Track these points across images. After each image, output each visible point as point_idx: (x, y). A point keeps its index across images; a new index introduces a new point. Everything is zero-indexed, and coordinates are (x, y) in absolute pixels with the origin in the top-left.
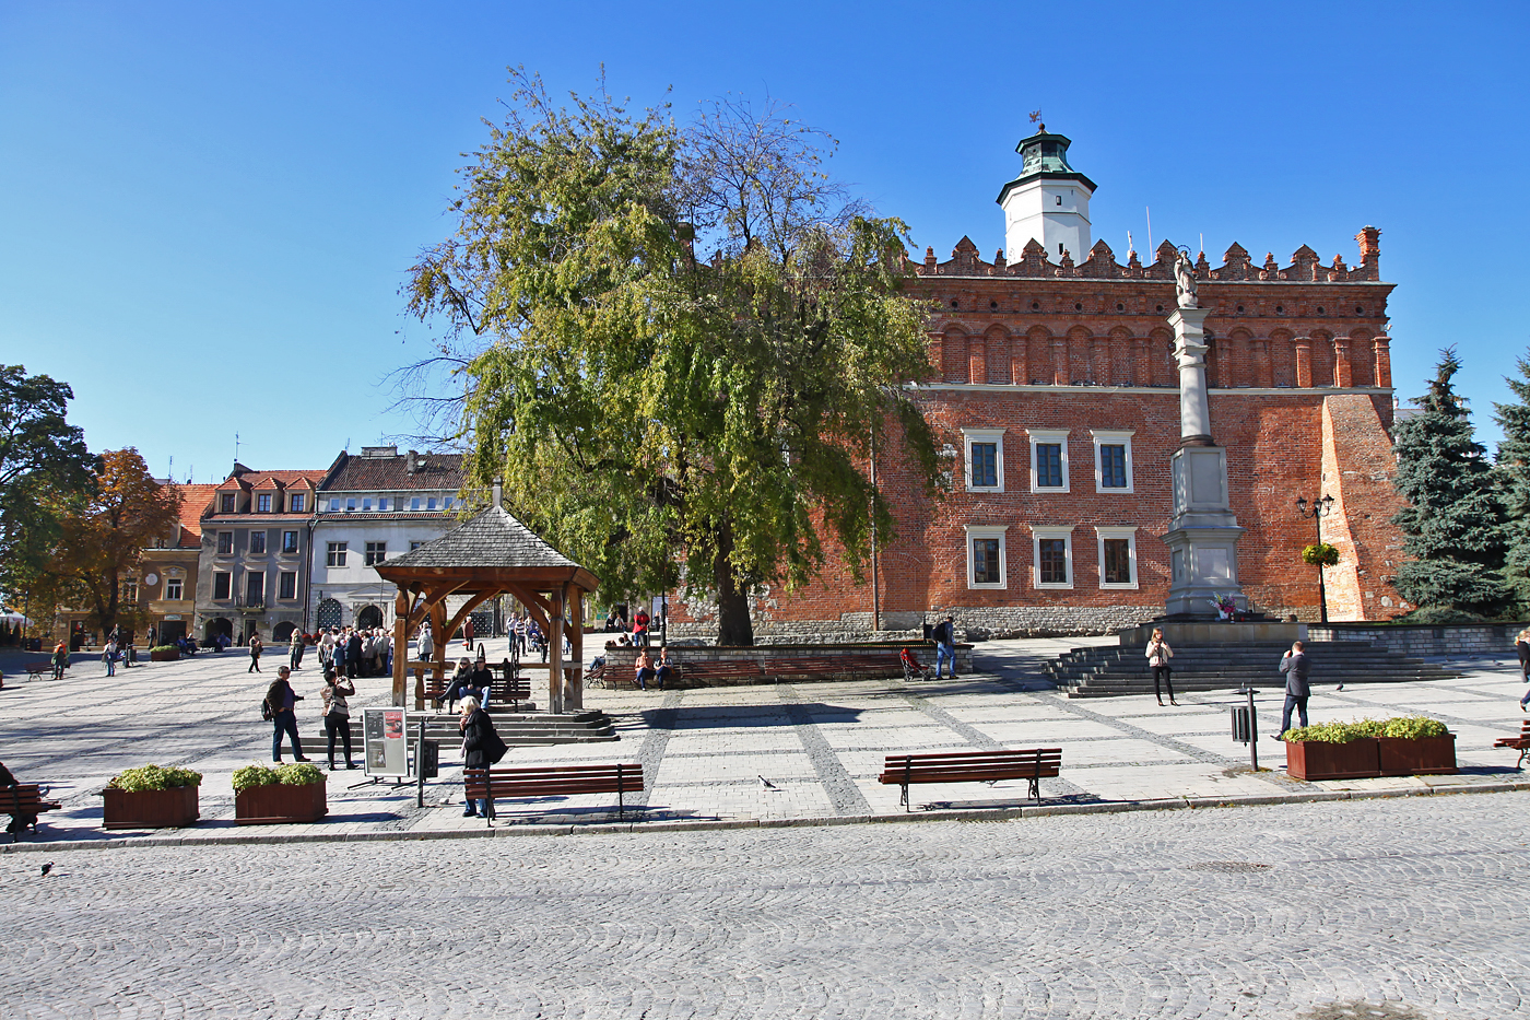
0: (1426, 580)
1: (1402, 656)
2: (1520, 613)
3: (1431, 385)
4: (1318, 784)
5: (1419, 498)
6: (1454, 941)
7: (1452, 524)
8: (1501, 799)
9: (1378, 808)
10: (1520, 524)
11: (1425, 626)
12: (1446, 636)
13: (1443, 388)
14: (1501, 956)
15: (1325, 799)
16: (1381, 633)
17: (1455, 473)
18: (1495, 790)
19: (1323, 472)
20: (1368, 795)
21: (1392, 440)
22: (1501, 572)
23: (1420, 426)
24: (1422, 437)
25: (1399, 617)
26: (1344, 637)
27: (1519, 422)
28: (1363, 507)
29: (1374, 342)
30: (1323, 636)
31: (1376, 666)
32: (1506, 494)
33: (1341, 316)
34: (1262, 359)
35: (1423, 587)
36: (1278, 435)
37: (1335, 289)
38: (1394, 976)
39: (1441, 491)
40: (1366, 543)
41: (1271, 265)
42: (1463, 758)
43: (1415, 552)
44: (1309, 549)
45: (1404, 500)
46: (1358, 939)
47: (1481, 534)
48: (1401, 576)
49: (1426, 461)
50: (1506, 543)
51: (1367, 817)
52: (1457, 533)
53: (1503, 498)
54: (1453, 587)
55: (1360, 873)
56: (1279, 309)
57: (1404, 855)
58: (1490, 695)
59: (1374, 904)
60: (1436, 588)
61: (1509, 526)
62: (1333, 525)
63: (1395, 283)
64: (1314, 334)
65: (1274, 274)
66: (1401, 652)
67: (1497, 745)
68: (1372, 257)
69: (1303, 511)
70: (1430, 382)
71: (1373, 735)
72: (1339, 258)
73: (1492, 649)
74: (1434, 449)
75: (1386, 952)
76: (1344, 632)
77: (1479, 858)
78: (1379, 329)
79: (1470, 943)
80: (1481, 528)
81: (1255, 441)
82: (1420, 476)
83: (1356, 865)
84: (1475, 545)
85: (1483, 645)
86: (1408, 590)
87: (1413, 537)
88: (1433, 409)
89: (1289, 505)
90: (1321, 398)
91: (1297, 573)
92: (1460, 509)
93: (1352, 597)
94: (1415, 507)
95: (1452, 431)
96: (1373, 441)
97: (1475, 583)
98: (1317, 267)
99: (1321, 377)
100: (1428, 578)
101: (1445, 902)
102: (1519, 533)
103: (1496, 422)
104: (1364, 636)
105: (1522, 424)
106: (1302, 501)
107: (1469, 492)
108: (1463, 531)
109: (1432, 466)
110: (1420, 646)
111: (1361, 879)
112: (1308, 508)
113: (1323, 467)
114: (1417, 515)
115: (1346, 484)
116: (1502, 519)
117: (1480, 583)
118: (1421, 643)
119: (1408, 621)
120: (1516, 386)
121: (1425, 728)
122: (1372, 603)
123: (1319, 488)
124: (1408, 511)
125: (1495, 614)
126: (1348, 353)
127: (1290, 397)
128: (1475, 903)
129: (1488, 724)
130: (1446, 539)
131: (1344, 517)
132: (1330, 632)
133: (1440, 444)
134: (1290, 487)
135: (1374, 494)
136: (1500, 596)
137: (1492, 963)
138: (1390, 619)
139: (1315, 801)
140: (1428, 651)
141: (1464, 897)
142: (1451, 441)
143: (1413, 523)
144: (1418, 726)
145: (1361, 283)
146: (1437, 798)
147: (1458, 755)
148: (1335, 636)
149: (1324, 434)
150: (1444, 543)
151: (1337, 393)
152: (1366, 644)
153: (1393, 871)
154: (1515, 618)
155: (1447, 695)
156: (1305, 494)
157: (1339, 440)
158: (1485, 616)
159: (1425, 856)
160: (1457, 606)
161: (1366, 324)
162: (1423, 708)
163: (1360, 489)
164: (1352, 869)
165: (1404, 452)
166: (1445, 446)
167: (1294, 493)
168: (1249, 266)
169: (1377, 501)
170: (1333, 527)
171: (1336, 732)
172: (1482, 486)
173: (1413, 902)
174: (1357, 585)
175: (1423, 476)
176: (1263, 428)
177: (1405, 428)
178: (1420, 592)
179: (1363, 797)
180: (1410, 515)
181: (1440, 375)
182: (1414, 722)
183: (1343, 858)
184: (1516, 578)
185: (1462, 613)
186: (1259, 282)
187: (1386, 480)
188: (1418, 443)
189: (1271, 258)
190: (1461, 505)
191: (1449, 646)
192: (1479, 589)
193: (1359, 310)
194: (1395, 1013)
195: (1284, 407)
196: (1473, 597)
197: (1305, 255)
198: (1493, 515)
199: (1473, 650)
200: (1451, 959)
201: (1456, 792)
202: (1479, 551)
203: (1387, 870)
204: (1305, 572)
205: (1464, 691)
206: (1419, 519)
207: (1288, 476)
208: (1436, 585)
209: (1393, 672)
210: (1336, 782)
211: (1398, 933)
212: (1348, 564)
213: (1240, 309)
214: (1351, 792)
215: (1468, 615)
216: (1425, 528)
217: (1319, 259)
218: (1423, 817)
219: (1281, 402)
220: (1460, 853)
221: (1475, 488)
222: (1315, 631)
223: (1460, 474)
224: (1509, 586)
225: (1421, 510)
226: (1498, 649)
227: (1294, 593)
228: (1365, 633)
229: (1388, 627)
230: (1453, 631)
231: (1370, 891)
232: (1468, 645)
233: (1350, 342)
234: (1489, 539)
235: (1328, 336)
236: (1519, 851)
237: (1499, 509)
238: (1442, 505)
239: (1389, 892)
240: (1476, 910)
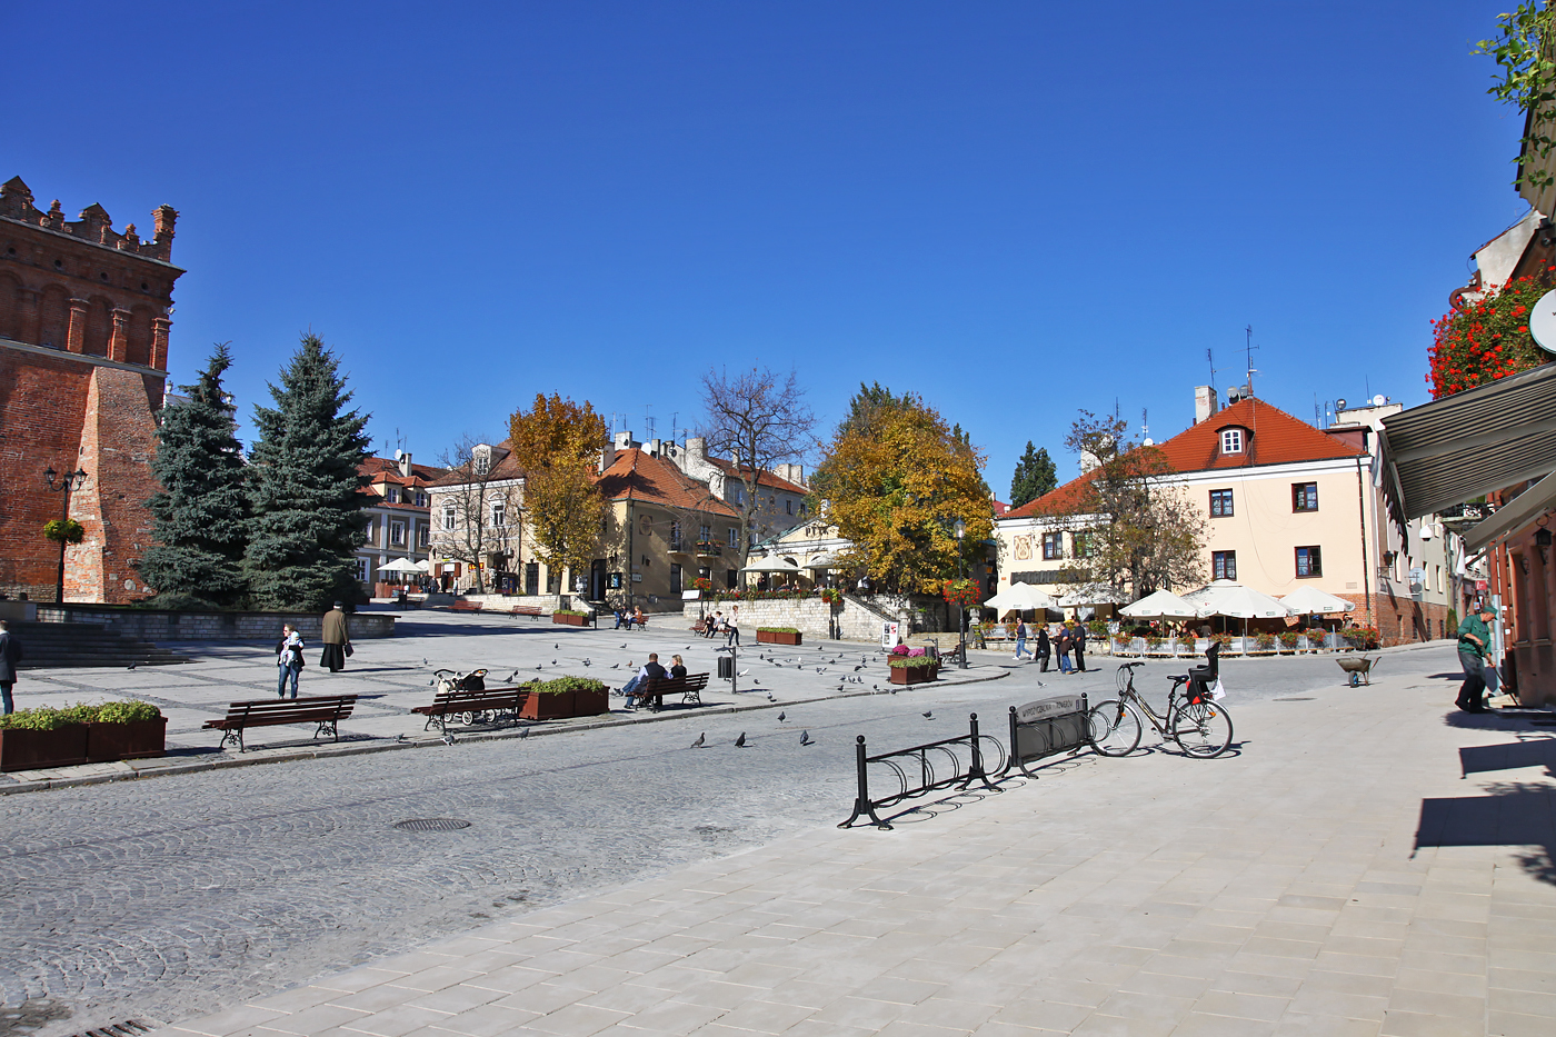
0: (170, 566)
1: (134, 640)
2: (251, 604)
3: (202, 376)
4: (15, 775)
5: (175, 484)
6: (118, 924)
7: (202, 514)
8: (200, 777)
9: (77, 796)
10: (261, 520)
11: (163, 612)
12: (181, 622)
13: (212, 381)
14: (159, 930)
15: (20, 790)
16: (118, 616)
17: (212, 465)
18: (196, 769)
19: (82, 445)
20: (70, 783)
21: (159, 423)
22: (240, 564)
23: (185, 414)
24: (186, 426)
25: (139, 601)
26: (78, 618)
27: (274, 426)
28: (119, 487)
29: (155, 323)
30: (56, 617)
31: (106, 650)
32: (254, 491)
33: (125, 288)
34: (30, 312)
35: (167, 573)
36: (36, 398)
37: (124, 258)
38: (44, 971)
39: (196, 481)
40: (117, 524)
41: (56, 215)
42: (172, 740)
43: (164, 537)
44: (52, 523)
45: (160, 485)
46: (14, 939)
47: (227, 526)
48: (147, 561)
49: (186, 449)
50: (247, 537)
51: (62, 807)
52: (206, 523)
53: (250, 494)
54: (195, 575)
55: (36, 867)
56: (58, 263)
57: (90, 842)
58: (211, 679)
59: (42, 898)
60: (178, 574)
61: (252, 521)
62: (85, 501)
63: (185, 269)
64: (93, 299)
65: (59, 224)
66: (136, 636)
67: (204, 727)
68: (166, 237)
69: (51, 483)
70: (201, 373)
71: (85, 720)
72: (133, 228)
73: (222, 636)
74: (195, 439)
75: (42, 948)
76: (79, 614)
77: (163, 837)
78: (162, 310)
79: (132, 923)
80: (227, 521)
81: (8, 399)
82: (179, 463)
83: (35, 859)
84: (220, 536)
85: (214, 632)
86: (152, 575)
87: (163, 523)
88: (200, 399)
89: (38, 474)
90: (91, 367)
91: (37, 548)
92: (211, 500)
93: (95, 578)
94: (169, 494)
95: (215, 424)
96: (139, 422)
97: (215, 573)
98: (108, 230)
99: (94, 345)
100: (173, 564)
101: (118, 885)
102: (260, 529)
103: (254, 423)
104: (100, 619)
105: (276, 429)
106: (51, 472)
107: (222, 485)
108: (211, 522)
109: (191, 455)
110: (155, 631)
111: (36, 873)
112: (58, 481)
113: (83, 439)
114: (171, 502)
115: (104, 462)
116: (248, 514)
117: (219, 573)
118: (157, 628)
119: (148, 606)
120: (276, 392)
121: (139, 712)
122: (114, 586)
123: (75, 461)
124: (162, 497)
125: (229, 603)
126: (127, 327)
127: (57, 359)
128: (148, 882)
129: (203, 707)
130: (194, 527)
131: (97, 494)
132: (64, 613)
133: (202, 435)
134: (42, 455)
135: (132, 475)
136: (236, 586)
137: (148, 939)
138: (131, 603)
139: (8, 794)
140: (163, 636)
141: (138, 877)
142: (213, 433)
143: (165, 509)
144: (131, 710)
145: (151, 259)
146: (142, 783)
147: (168, 738)
148: (68, 618)
149: (89, 405)
150: (192, 531)
151: (108, 365)
152: (100, 627)
153: (73, 860)
154: (246, 608)
155: (171, 679)
156: (59, 465)
157: (104, 414)
158: (220, 605)
159: (111, 841)
160: (197, 593)
161: (149, 302)
162: (145, 692)
163: (119, 468)
164: (28, 863)
165: (166, 437)
166: (206, 437)
167: (46, 463)
168: (30, 207)
169: (134, 483)
170: (84, 502)
171: (43, 719)
172: (234, 481)
173: (86, 889)
174: (101, 567)
175: (182, 463)
176: (19, 387)
177: (171, 413)
178: (163, 578)
179: (63, 785)
180: (164, 501)
181: (212, 368)
182: (128, 706)
183: (22, 853)
184: (251, 571)
185: (199, 600)
186: (40, 228)
187: (146, 462)
188: (181, 430)
189: (57, 205)
190: (213, 496)
191: (182, 631)
192: (218, 578)
193: (144, 286)
194: (34, 1012)
195: (48, 369)
196: (212, 586)
197: (96, 215)
198: (240, 509)
199: (204, 636)
200: (109, 942)
201: (160, 774)
202: (223, 542)
203: (68, 860)
204: (47, 548)
205: (189, 676)
206: (172, 506)
207: (41, 443)
208: (179, 572)
209: (123, 656)
210: (36, 772)
211: (60, 925)
212: (93, 545)
213: (12, 251)
214: (51, 781)
215: (205, 602)
216: (176, 515)
217: (111, 223)
218: (121, 801)
219: (46, 363)
220: (148, 834)
221: (227, 482)
222: (47, 612)
223: (216, 466)
224: (244, 578)
225: (175, 496)
226: (227, 636)
227: (31, 569)
228: (101, 616)
229: (126, 611)
230: (189, 618)
231: (42, 884)
232: (201, 631)
233: (130, 317)
234: (233, 531)
235: (108, 305)
236: (202, 826)
237: (246, 504)
238: (196, 494)
239: (63, 883)
240: (147, 888)
